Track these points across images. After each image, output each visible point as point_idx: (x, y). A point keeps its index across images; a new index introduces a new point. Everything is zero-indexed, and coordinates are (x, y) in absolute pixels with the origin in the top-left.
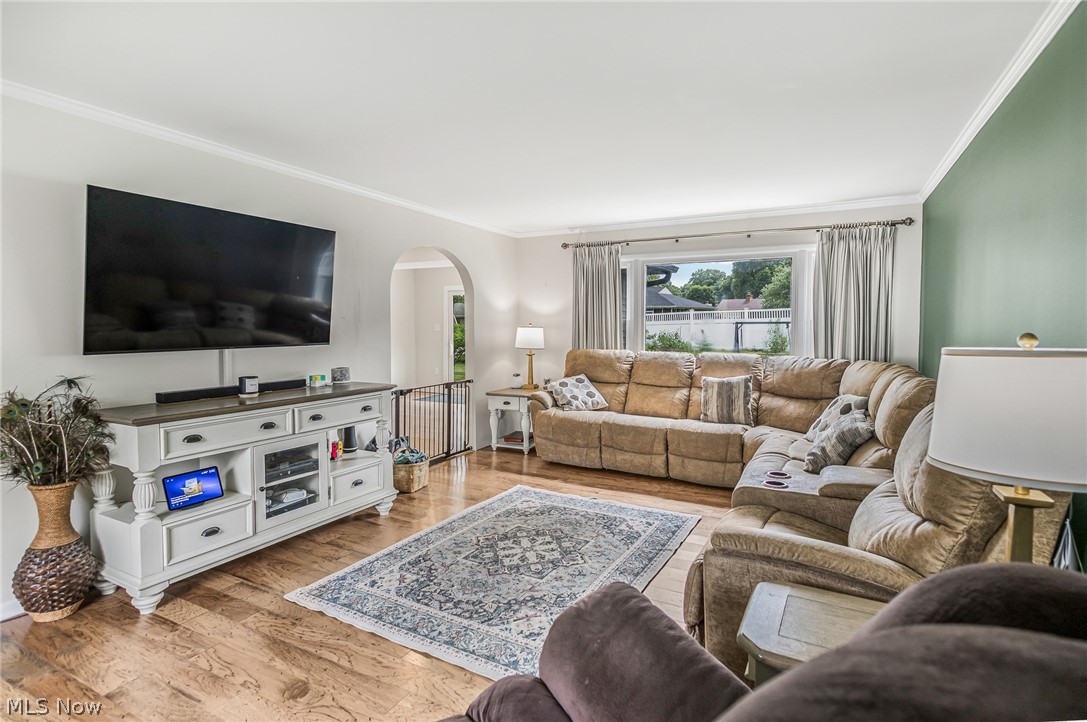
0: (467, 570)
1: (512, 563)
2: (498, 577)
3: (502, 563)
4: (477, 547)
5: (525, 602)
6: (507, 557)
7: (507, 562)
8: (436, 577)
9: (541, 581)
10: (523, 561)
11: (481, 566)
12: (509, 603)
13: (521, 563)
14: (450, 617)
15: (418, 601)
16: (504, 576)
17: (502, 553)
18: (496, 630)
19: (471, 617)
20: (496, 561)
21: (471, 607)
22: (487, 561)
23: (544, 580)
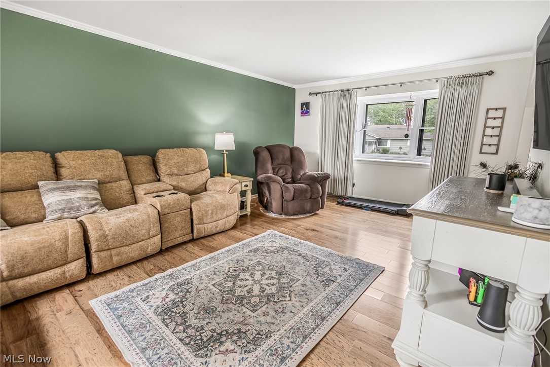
0: (297, 271)
1: (270, 273)
2: (281, 264)
3: (276, 273)
4: (291, 289)
5: (271, 252)
6: (272, 277)
7: (274, 274)
8: (313, 268)
9: (260, 260)
10: (264, 273)
11: (288, 273)
12: (278, 252)
13: (266, 272)
14: (302, 250)
15: (317, 258)
16: (277, 265)
17: (275, 281)
18: (284, 245)
19: (294, 250)
20: (279, 274)
21: (294, 253)
22: (285, 276)
23: (258, 260)
